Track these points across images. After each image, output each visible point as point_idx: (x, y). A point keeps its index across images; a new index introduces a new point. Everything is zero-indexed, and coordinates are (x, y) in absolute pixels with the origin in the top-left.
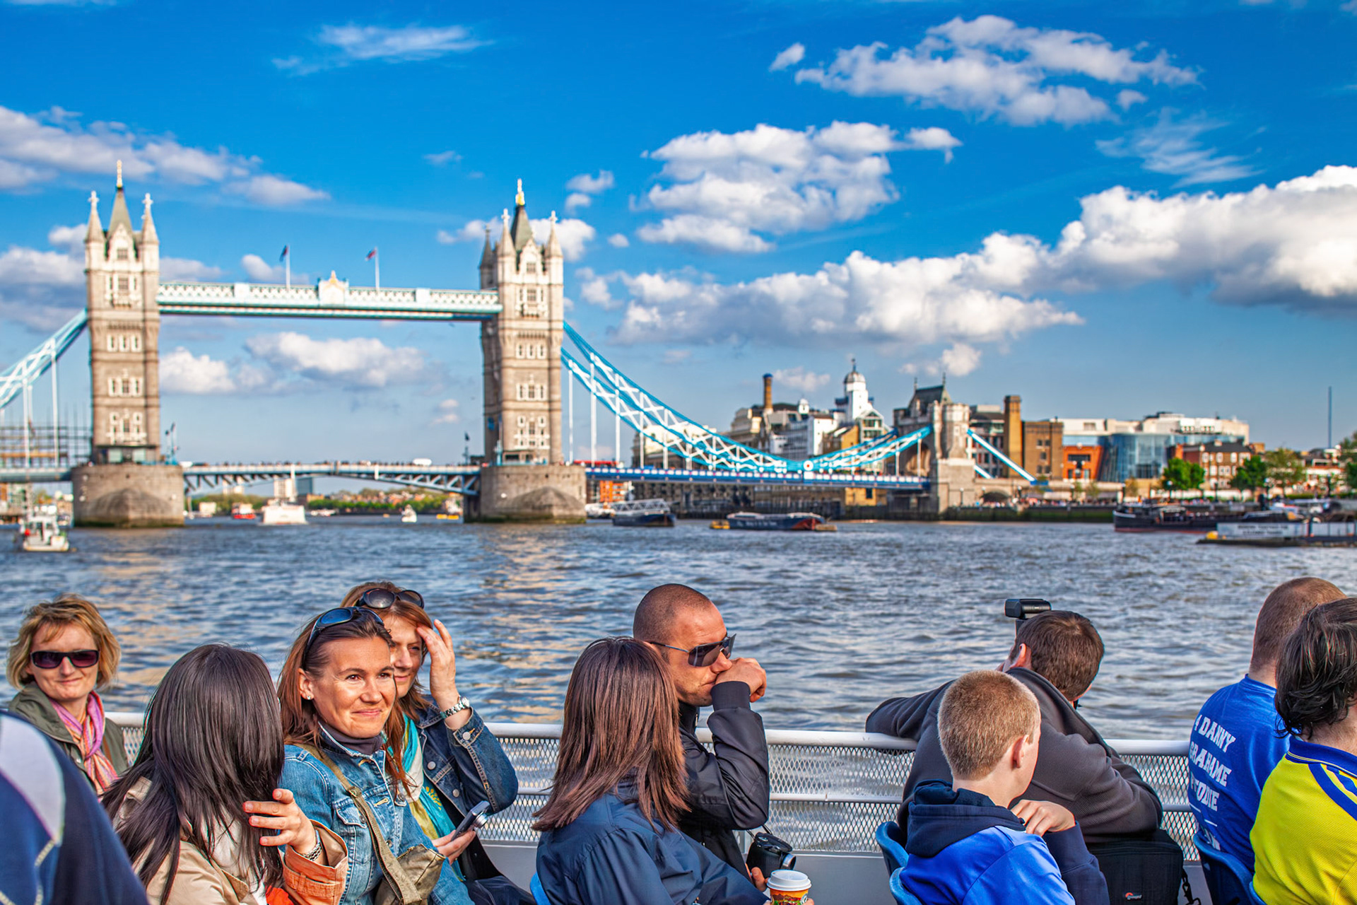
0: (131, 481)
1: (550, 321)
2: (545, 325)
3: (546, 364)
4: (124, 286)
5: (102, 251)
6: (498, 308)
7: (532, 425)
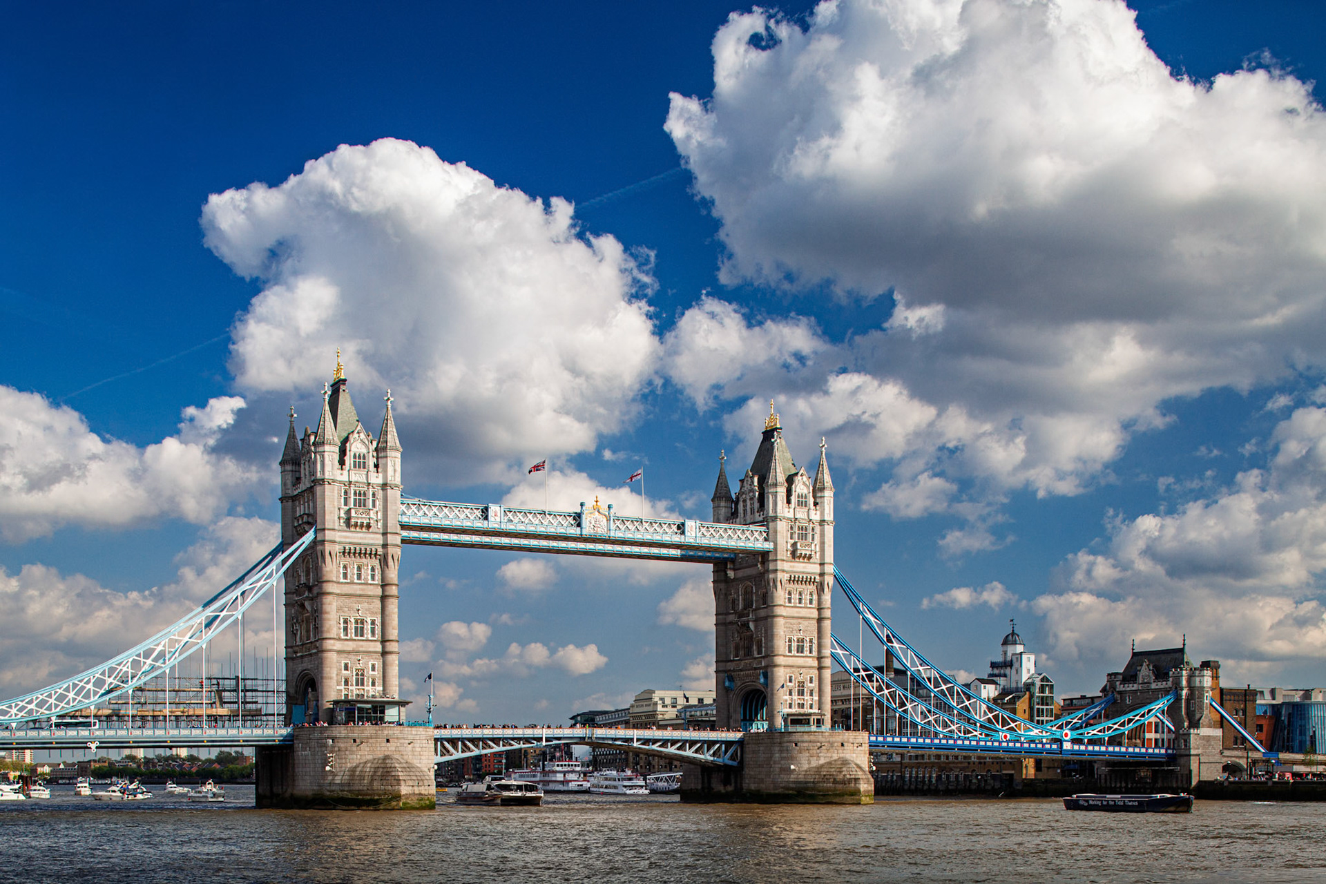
0: (391, 747)
1: (822, 564)
2: (817, 569)
3: (815, 614)
4: (361, 501)
5: (337, 457)
6: (768, 546)
7: (801, 684)
